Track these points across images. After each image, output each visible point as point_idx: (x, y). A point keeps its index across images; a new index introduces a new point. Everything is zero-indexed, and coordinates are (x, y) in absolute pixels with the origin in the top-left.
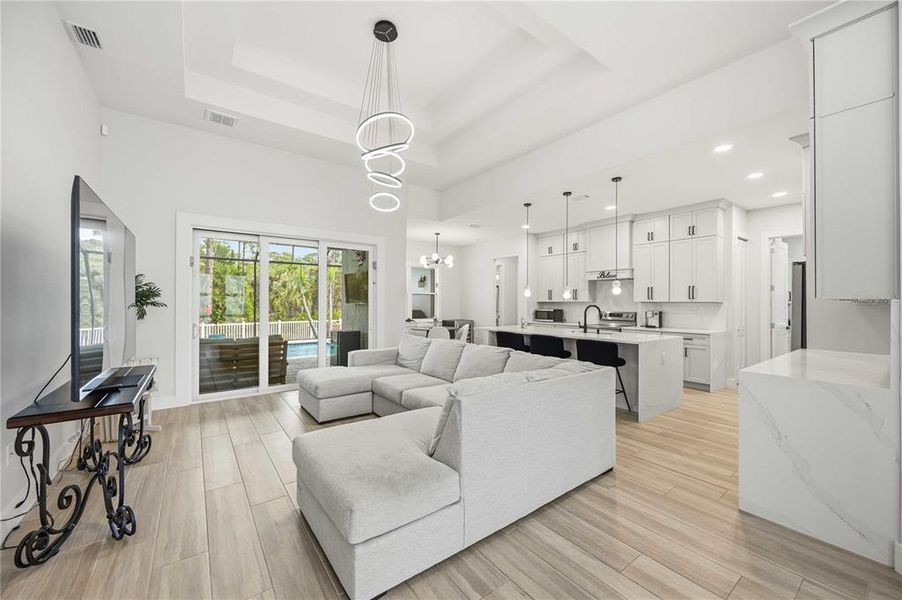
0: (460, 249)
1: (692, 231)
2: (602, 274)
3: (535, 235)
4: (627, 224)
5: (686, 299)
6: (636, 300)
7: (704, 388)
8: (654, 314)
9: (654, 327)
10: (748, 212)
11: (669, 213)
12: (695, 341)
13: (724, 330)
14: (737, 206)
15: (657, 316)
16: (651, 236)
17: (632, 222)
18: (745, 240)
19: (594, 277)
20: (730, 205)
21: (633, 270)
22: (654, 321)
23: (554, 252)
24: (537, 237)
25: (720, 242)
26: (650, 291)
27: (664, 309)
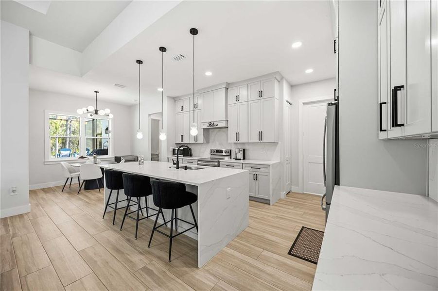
0: (130, 108)
1: (261, 94)
2: (210, 124)
3: (173, 98)
4: (224, 90)
5: (257, 141)
6: (229, 142)
7: (267, 202)
8: (240, 151)
9: (240, 159)
10: (292, 87)
11: (248, 82)
12: (262, 170)
13: (280, 161)
14: (286, 80)
15: (242, 152)
16: (237, 98)
17: (227, 89)
18: (291, 104)
19: (206, 127)
20: (282, 78)
21: (228, 121)
22: (240, 156)
23: (184, 110)
24: (175, 99)
25: (277, 102)
26: (237, 134)
27: (246, 147)
